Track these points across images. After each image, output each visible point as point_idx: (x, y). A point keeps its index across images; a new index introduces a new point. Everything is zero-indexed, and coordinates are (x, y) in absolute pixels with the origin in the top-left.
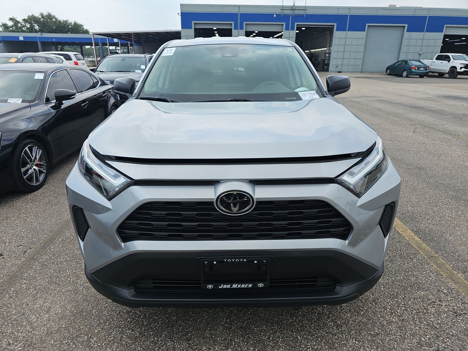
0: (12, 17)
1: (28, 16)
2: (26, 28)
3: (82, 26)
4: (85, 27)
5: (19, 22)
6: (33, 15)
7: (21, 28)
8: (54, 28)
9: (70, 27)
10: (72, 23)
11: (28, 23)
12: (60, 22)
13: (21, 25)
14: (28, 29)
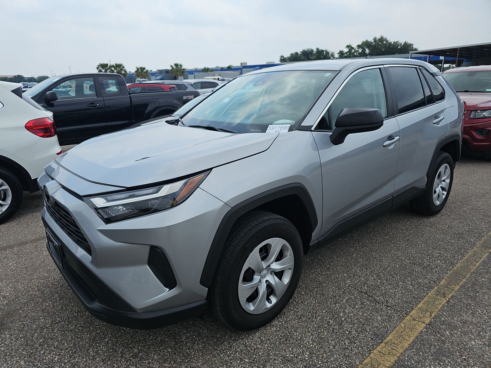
0: (349, 45)
1: (362, 42)
2: (358, 53)
3: (412, 45)
4: (415, 47)
5: (353, 48)
6: (367, 40)
7: (353, 53)
8: (384, 50)
9: (399, 47)
10: (402, 44)
11: (360, 48)
12: (390, 44)
13: (355, 50)
14: (359, 53)
